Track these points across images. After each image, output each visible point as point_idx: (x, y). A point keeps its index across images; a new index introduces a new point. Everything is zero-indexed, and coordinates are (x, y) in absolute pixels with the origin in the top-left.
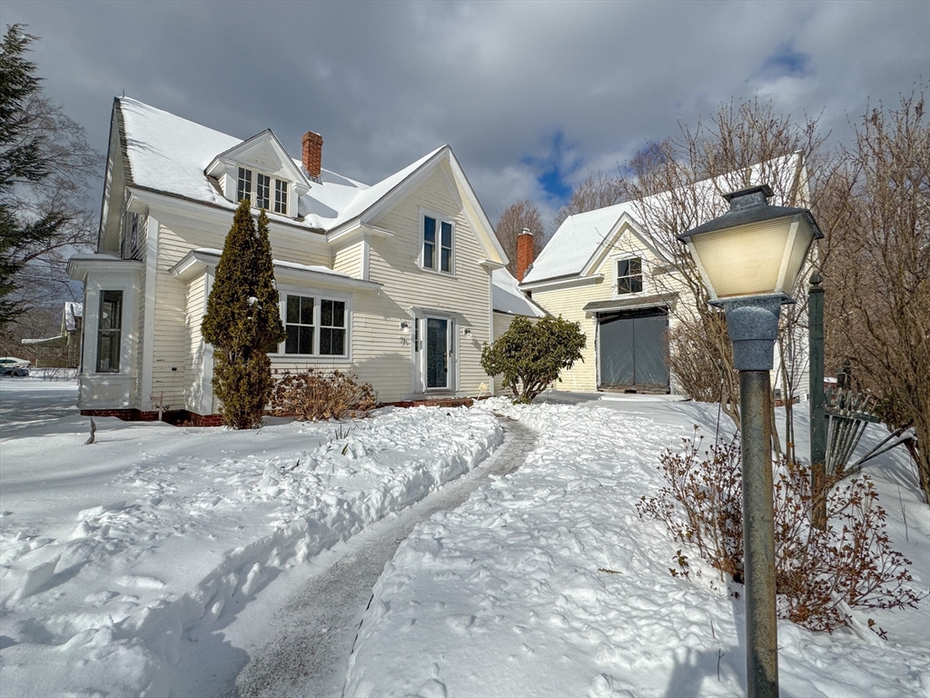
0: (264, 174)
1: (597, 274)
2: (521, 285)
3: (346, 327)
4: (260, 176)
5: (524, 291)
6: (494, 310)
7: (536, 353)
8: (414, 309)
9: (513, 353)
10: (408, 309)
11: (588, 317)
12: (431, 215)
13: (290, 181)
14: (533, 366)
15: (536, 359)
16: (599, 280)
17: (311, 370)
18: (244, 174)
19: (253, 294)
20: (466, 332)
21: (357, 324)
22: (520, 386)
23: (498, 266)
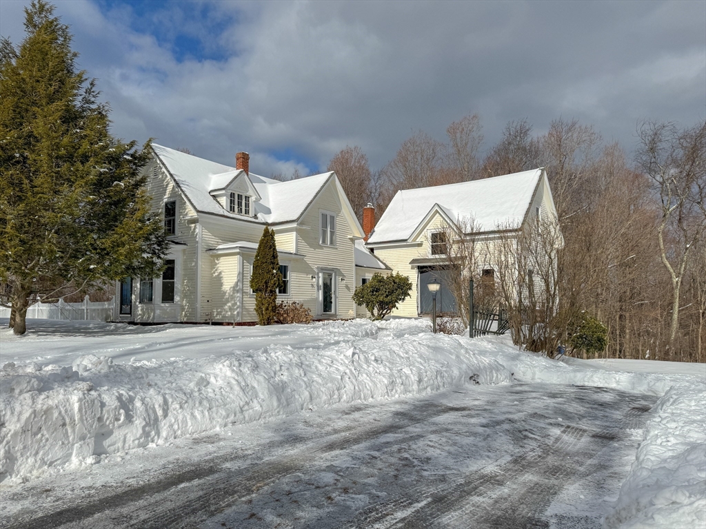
0: (240, 194)
1: (419, 240)
2: (367, 244)
3: (288, 279)
4: (238, 195)
5: (369, 248)
6: (356, 265)
7: (387, 293)
8: (318, 268)
9: (375, 293)
10: (315, 267)
11: (412, 268)
12: (325, 212)
13: (251, 196)
14: (386, 300)
15: (387, 296)
16: (420, 245)
17: (283, 301)
18: (232, 195)
19: (273, 269)
20: (342, 279)
21: (293, 278)
22: (376, 312)
23: (359, 238)
